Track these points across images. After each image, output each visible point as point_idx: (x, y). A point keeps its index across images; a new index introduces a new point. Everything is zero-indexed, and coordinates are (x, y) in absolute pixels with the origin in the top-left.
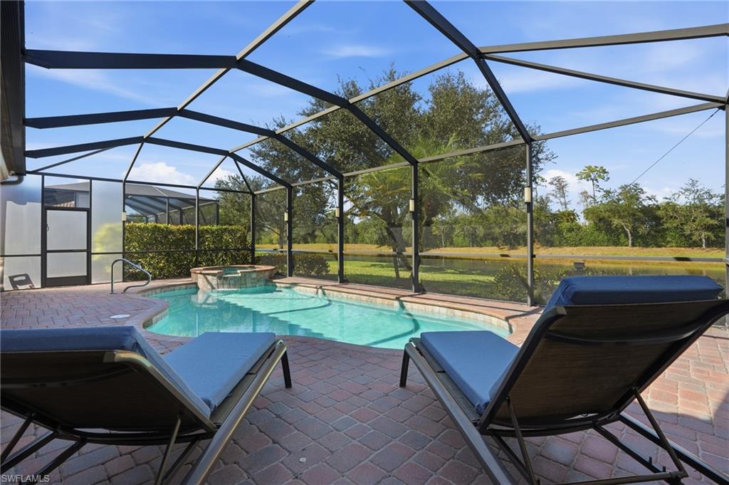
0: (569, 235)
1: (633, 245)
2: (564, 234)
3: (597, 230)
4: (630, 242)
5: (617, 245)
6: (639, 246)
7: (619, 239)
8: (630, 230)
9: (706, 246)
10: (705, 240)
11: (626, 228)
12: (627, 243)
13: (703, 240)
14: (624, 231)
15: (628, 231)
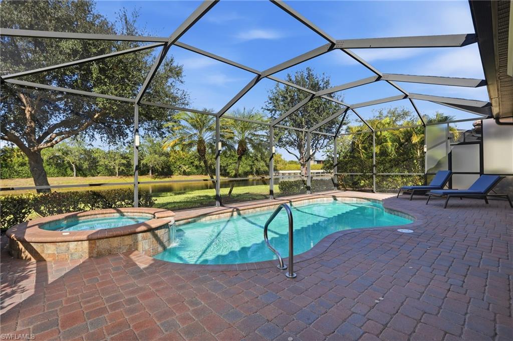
0: (21, 168)
1: (77, 176)
2: (15, 167)
3: (48, 165)
4: (75, 173)
5: (65, 176)
6: (81, 176)
7: (66, 172)
8: (76, 165)
9: (119, 175)
10: (119, 172)
11: (73, 163)
12: (72, 174)
13: (117, 172)
14: (70, 166)
15: (74, 165)
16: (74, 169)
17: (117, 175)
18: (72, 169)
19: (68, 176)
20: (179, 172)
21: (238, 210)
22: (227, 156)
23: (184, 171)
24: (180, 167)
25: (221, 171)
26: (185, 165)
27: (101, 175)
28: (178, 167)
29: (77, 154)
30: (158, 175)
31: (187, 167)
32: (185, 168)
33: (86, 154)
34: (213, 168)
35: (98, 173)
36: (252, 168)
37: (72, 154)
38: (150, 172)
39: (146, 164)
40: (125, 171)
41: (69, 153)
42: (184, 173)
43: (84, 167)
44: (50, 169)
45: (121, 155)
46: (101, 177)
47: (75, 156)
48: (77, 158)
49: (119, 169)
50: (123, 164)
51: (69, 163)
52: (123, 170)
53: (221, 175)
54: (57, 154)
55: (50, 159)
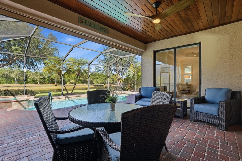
1: (17, 84)
6: (19, 84)
8: (16, 78)
9: (39, 84)
10: (39, 82)
11: (15, 77)
12: (15, 83)
13: (38, 82)
14: (14, 79)
15: (15, 79)
16: (16, 80)
17: (38, 84)
18: (14, 80)
19: (12, 84)
20: (69, 82)
21: (68, 97)
22: (93, 75)
23: (72, 82)
24: (70, 80)
25: (90, 82)
26: (72, 79)
27: (29, 84)
28: (69, 80)
29: (17, 73)
30: (59, 84)
31: (73, 80)
32: (73, 81)
33: (22, 73)
34: (86, 81)
35: (28, 83)
36: (105, 81)
37: (14, 73)
38: (55, 82)
39: (53, 78)
40: (42, 82)
41: (13, 72)
42: (72, 83)
43: (21, 80)
44: (2, 80)
45: (40, 74)
46: (30, 84)
47: (16, 74)
48: (17, 75)
49: (39, 80)
50: (41, 79)
51: (12, 77)
52: (41, 81)
53: (90, 84)
54: (6, 73)
55: (2, 75)
